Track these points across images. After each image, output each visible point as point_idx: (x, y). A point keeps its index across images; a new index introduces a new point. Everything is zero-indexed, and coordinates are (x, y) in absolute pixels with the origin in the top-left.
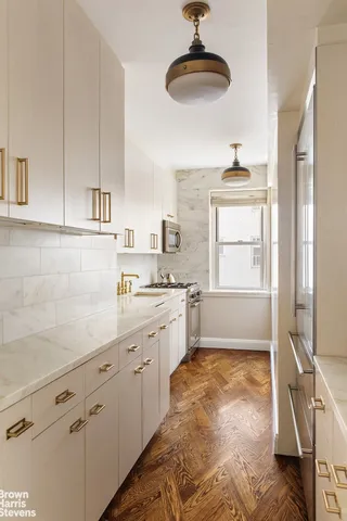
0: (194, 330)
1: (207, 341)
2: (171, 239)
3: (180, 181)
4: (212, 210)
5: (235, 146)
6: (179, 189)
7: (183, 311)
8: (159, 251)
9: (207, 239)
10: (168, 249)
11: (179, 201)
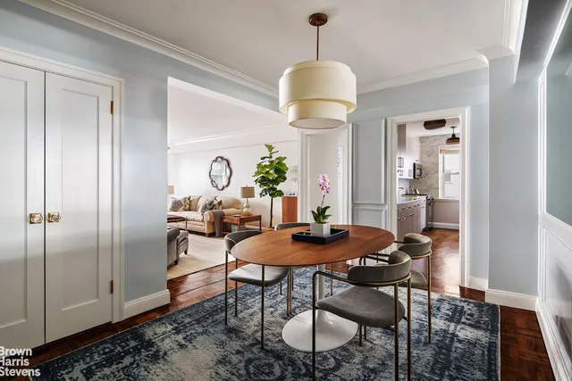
0: (430, 218)
1: (437, 224)
2: (418, 172)
3: (422, 142)
4: (440, 156)
5: (453, 127)
6: (421, 146)
7: (425, 206)
8: (412, 178)
9: (437, 172)
10: (416, 177)
11: (421, 152)
